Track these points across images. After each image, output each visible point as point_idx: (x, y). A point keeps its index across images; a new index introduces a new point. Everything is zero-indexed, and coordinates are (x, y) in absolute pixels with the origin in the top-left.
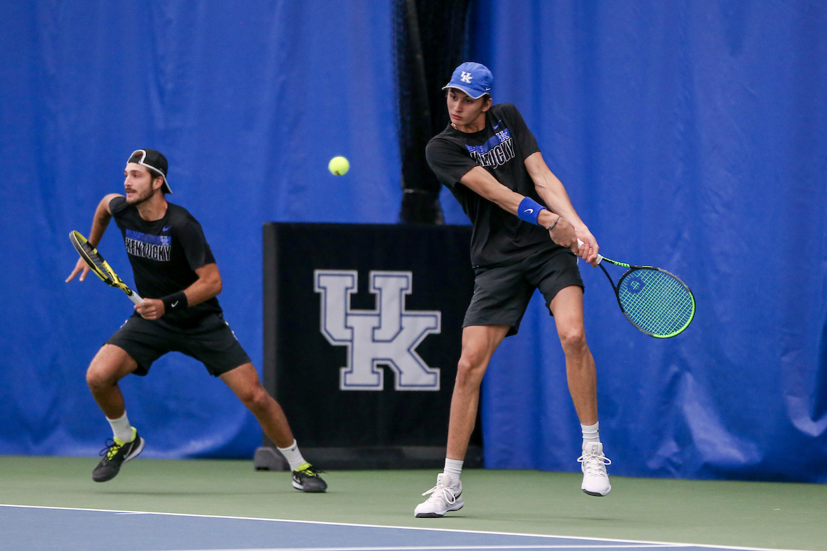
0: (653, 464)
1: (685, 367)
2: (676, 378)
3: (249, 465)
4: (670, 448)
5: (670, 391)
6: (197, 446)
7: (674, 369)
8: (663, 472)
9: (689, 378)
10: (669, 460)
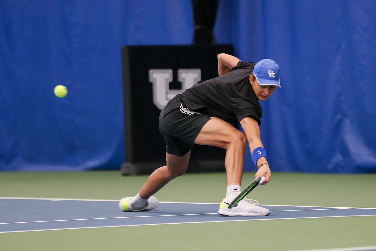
0: (330, 166)
1: (345, 115)
2: (340, 122)
3: (118, 174)
4: (338, 158)
5: (337, 128)
6: (92, 163)
7: (339, 116)
8: (335, 170)
9: (347, 121)
10: (338, 165)
